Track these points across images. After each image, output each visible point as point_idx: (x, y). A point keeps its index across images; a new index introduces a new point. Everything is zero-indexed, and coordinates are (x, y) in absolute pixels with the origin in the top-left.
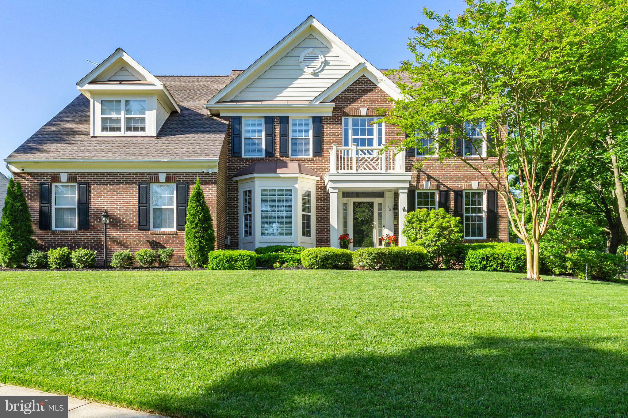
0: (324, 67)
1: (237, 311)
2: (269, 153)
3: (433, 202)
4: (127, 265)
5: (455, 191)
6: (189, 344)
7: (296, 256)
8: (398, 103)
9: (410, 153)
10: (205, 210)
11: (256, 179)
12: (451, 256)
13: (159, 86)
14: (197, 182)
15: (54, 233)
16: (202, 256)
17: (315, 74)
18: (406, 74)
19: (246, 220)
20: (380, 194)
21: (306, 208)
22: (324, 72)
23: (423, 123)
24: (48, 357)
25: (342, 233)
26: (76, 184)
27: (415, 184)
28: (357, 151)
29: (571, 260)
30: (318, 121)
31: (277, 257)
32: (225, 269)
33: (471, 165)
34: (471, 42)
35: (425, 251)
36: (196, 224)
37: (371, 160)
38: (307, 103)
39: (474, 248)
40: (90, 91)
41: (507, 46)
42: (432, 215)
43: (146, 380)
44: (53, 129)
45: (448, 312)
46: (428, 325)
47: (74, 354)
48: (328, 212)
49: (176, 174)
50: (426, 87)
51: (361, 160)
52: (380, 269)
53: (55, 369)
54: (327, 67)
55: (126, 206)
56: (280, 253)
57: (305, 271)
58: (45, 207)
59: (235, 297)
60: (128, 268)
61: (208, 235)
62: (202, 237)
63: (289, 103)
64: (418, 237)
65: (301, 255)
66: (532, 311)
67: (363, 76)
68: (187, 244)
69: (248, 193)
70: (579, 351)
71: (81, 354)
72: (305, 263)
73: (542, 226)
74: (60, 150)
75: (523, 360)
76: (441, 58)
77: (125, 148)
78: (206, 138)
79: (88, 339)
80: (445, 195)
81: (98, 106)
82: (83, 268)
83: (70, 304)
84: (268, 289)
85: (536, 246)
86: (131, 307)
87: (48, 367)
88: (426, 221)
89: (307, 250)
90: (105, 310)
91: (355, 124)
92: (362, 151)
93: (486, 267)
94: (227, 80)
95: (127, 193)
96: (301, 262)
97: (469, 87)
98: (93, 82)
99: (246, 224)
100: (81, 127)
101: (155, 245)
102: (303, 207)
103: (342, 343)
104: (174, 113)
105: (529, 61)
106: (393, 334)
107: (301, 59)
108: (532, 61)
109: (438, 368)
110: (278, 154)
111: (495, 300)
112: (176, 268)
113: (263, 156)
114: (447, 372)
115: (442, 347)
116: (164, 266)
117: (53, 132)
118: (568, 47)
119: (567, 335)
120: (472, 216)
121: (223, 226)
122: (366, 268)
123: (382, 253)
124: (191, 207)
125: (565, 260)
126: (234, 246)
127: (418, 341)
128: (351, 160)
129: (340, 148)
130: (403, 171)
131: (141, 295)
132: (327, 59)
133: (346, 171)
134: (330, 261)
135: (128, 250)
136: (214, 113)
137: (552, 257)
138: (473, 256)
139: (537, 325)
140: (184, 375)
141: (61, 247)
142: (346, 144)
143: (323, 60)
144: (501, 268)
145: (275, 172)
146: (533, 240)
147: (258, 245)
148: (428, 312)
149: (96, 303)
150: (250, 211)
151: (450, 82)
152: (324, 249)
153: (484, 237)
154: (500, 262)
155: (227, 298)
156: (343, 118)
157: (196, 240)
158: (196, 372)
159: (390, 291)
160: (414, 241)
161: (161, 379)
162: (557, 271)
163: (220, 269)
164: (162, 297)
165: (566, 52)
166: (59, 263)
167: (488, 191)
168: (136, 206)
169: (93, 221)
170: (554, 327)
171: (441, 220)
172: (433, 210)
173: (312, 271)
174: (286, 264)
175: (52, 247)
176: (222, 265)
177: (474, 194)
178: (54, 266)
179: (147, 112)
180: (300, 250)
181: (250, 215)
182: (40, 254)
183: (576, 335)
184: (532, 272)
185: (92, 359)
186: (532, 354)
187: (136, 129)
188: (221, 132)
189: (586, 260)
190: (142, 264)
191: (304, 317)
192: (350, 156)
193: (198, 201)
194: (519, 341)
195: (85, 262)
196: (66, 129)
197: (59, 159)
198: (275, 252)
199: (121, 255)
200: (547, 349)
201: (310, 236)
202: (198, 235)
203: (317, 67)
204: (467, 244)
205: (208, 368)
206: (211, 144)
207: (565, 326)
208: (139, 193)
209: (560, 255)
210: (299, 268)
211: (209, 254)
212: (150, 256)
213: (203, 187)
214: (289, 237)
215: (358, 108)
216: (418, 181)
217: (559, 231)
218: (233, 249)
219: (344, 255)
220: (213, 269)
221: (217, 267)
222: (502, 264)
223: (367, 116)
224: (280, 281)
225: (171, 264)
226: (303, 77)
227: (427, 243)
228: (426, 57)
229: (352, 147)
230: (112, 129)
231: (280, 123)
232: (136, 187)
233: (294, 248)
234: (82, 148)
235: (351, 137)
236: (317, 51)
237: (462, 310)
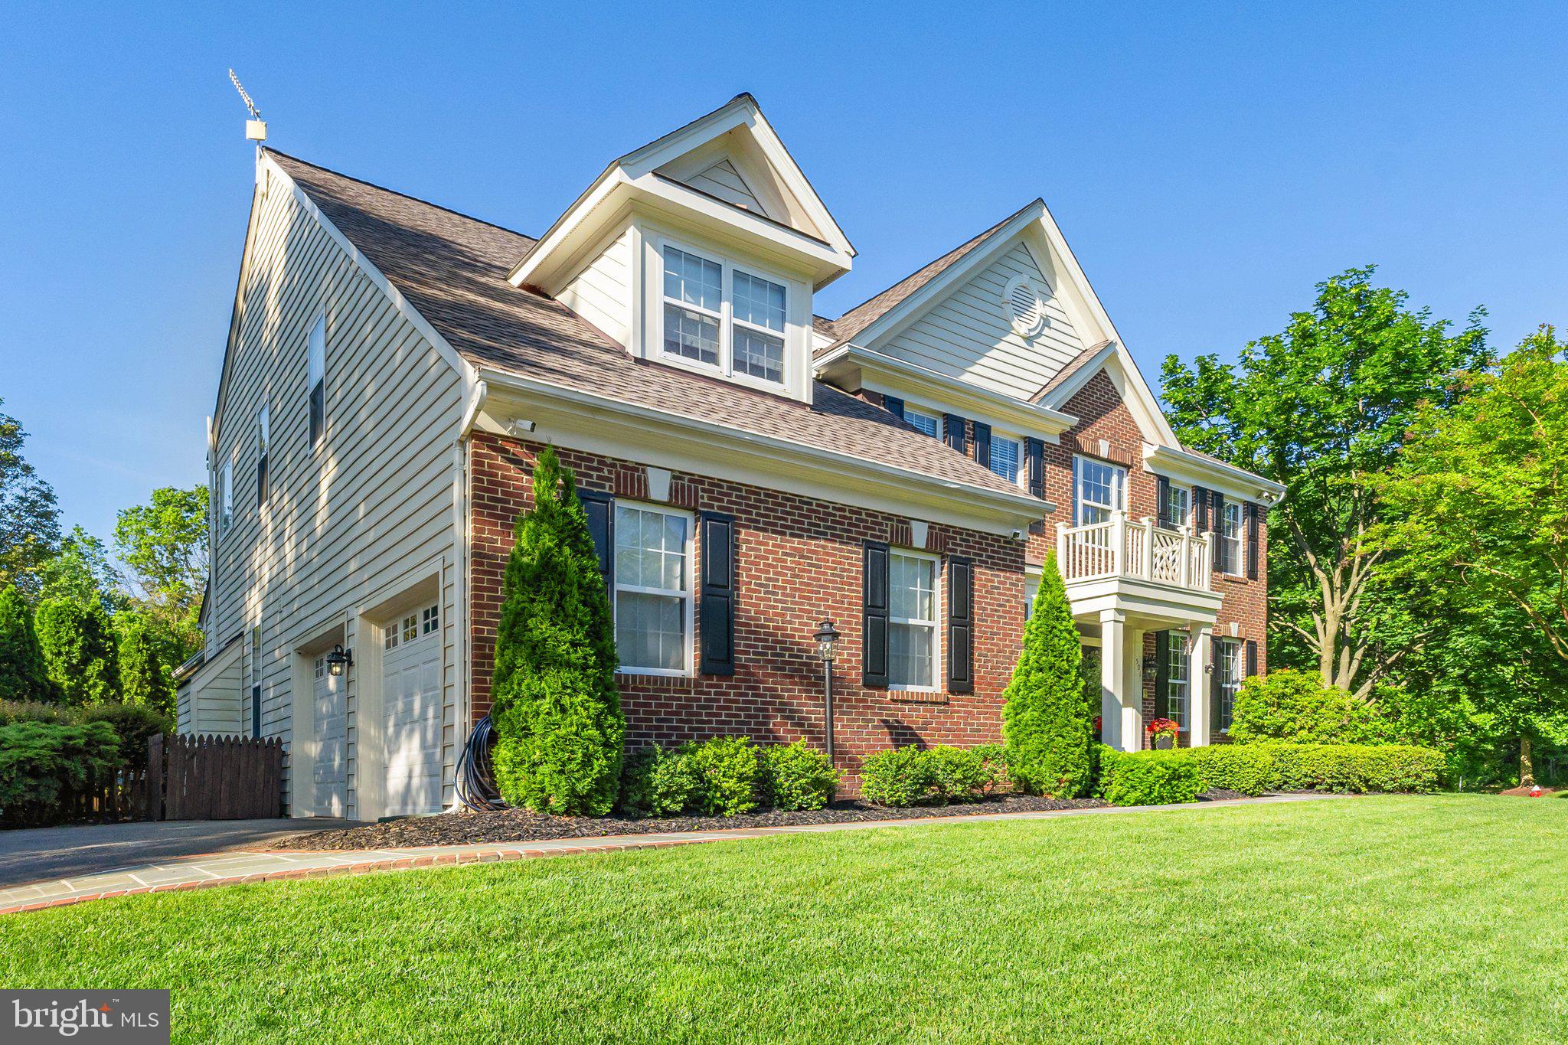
0: (1043, 330)
13: (842, 254)
15: (627, 684)
17: (1029, 340)
22: (1043, 341)
26: (696, 518)
28: (1152, 534)
30: (1036, 450)
49: (948, 529)
54: (1049, 332)
55: (833, 608)
67: (1105, 372)
91: (1087, 472)
95: (835, 569)
101: (901, 734)
107: (1008, 294)
128: (1142, 553)
132: (1050, 312)
133: (1135, 576)
143: (1042, 312)
156: (1073, 455)
167: (1248, 642)
168: (859, 612)
169: (743, 650)
179: (788, 326)
187: (758, 370)
192: (1140, 544)
203: (1032, 326)
208: (865, 576)
215: (1096, 440)
223: (1105, 460)
226: (1010, 338)
230: (690, 350)
231: (974, 438)
232: (859, 553)
235: (1081, 500)
236: (1034, 288)
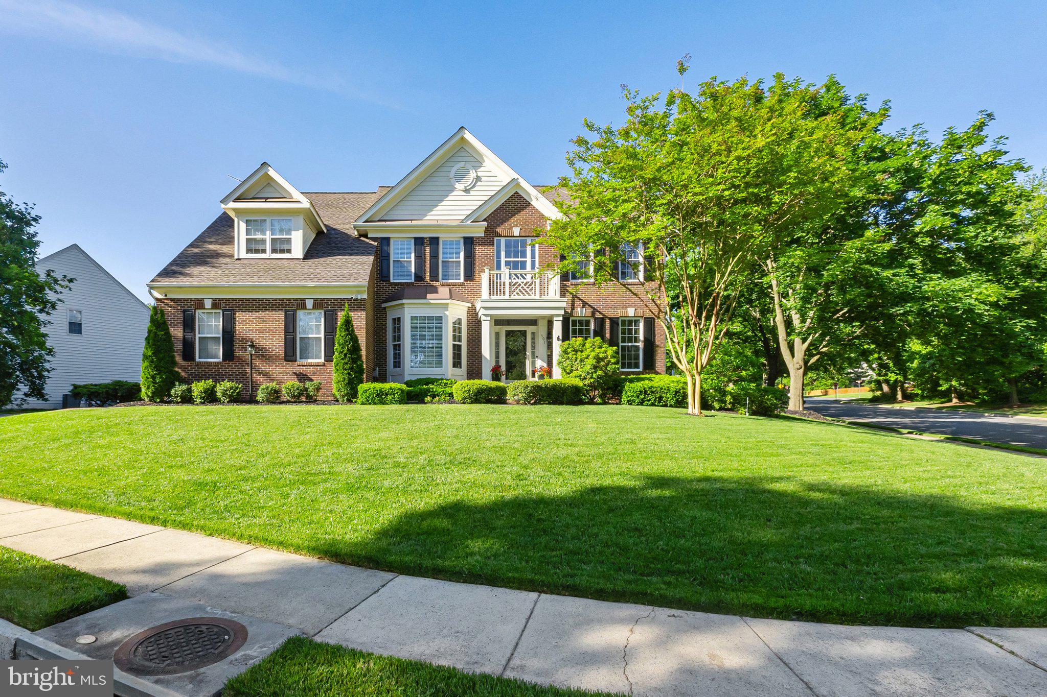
0: (475, 183)
1: (395, 449)
2: (419, 277)
3: (588, 331)
4: (273, 399)
5: (611, 319)
6: (350, 485)
7: (448, 390)
8: (556, 223)
9: (565, 277)
10: (355, 340)
11: (405, 306)
12: (607, 389)
13: (305, 204)
14: (346, 309)
15: (199, 365)
16: (351, 389)
17: (467, 191)
18: (565, 191)
19: (395, 350)
20: (533, 322)
21: (456, 338)
22: (476, 189)
23: (581, 244)
24: (206, 499)
25: (494, 364)
26: (221, 311)
27: (569, 311)
28: (510, 275)
29: (731, 394)
30: (469, 242)
31: (428, 390)
32: (375, 404)
33: (630, 290)
34: (633, 156)
35: (581, 384)
36: (345, 355)
37: (525, 285)
38: (458, 222)
39: (631, 381)
40: (234, 210)
41: (670, 160)
42: (588, 345)
43: (311, 523)
44: (196, 250)
45: (613, 450)
46: (595, 465)
47: (232, 496)
48: (480, 341)
49: (323, 300)
50: (586, 205)
51: (514, 285)
52: (535, 403)
53: (216, 512)
54: (479, 183)
55: (272, 334)
56: (431, 386)
57: (459, 405)
58: (189, 336)
59: (392, 435)
60: (275, 403)
61: (358, 366)
62: (351, 368)
63: (440, 222)
64: (574, 369)
65: (453, 388)
66: (700, 449)
67: (516, 193)
68: (335, 376)
69: (397, 321)
70: (753, 492)
71: (240, 496)
72: (457, 397)
73: (704, 356)
74: (203, 274)
75: (698, 502)
76: (601, 173)
77: (270, 272)
78: (354, 260)
79: (245, 479)
80: (601, 322)
81: (243, 226)
82: (228, 402)
83: (222, 441)
84: (423, 425)
85: (697, 378)
86: (285, 445)
87: (208, 509)
88: (582, 352)
89: (459, 383)
90: (259, 448)
91: (508, 245)
92: (516, 275)
93: (644, 402)
94: (375, 198)
95: (273, 321)
96: (453, 396)
97: (631, 205)
98: (238, 199)
99: (395, 355)
100: (225, 249)
101: (302, 378)
102: (454, 336)
103: (509, 484)
104: (320, 233)
105: (696, 176)
106: (560, 474)
107: (452, 174)
108: (698, 177)
109: (611, 510)
110: (428, 278)
111: (660, 437)
112: (324, 403)
113: (413, 280)
114: (622, 515)
115: (613, 488)
116: (311, 400)
117: (196, 254)
118: (735, 162)
119: (739, 475)
120: (628, 346)
121: (371, 357)
122: (521, 402)
123: (538, 386)
124: (340, 336)
125: (724, 393)
126: (382, 379)
127: (587, 482)
128: (504, 285)
129: (492, 272)
130: (558, 297)
131: (293, 432)
132: (479, 174)
133: (498, 297)
134: (483, 395)
135: (274, 383)
136: (362, 233)
137: (711, 391)
138: (631, 389)
139: (707, 464)
140: (350, 518)
141: (205, 380)
142: (499, 268)
143: (475, 175)
144: (659, 402)
145: (425, 298)
146: (695, 372)
147: (407, 378)
148: (594, 451)
149: (249, 441)
150: (399, 340)
151: (610, 200)
152: (477, 381)
153: (641, 369)
154: (658, 395)
155: (383, 435)
156: (495, 238)
157: (346, 372)
158: (363, 516)
159: (551, 428)
160: (569, 374)
161: (327, 523)
162: (716, 405)
163: (370, 404)
164: (316, 434)
165: (733, 168)
166: (204, 397)
167: (645, 318)
168: (283, 334)
169: (238, 351)
170: (724, 466)
171: (597, 350)
172: (589, 340)
173: (466, 406)
174: (437, 398)
175: (196, 380)
176: (372, 399)
177: (630, 322)
178: (199, 400)
179: (293, 233)
180: (451, 383)
181: (399, 345)
182: (184, 387)
183: (747, 474)
184: (694, 406)
185: (252, 500)
186: (706, 496)
187: (282, 251)
188: (369, 254)
189: (747, 394)
190: (289, 398)
191: (466, 456)
192: (502, 280)
193: (347, 330)
194: (691, 481)
195: (230, 396)
196: (209, 250)
197: (203, 284)
198: (426, 385)
199: (267, 388)
200: (721, 490)
201: (461, 367)
202: (348, 366)
203: (469, 183)
204: (623, 377)
205: (373, 511)
206: (360, 267)
207: (736, 465)
208: (286, 322)
209: (720, 389)
210: (452, 403)
211: (359, 387)
212: (298, 389)
213: (352, 314)
214: (439, 369)
215: (511, 228)
216: (573, 309)
217: (719, 362)
218: (383, 382)
219: (498, 388)
220: (362, 404)
221: (367, 402)
222: (661, 398)
223: (520, 236)
224: (435, 416)
225: (318, 398)
226: (454, 193)
227: (583, 375)
228: (585, 172)
229: (505, 271)
230: (257, 251)
231: (430, 244)
232: (283, 314)
233: (445, 381)
234: (227, 272)
235: (503, 259)
236: (468, 166)
237: (628, 448)
